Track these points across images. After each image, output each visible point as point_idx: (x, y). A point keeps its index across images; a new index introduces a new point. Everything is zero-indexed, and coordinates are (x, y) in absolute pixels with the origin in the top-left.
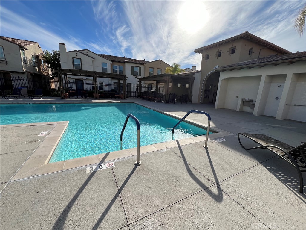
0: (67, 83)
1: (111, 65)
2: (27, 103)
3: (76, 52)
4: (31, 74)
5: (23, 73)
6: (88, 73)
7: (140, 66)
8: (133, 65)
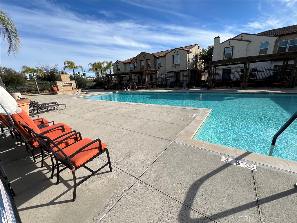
0: (215, 74)
1: (276, 42)
4: (190, 70)
5: (186, 71)
6: (239, 61)
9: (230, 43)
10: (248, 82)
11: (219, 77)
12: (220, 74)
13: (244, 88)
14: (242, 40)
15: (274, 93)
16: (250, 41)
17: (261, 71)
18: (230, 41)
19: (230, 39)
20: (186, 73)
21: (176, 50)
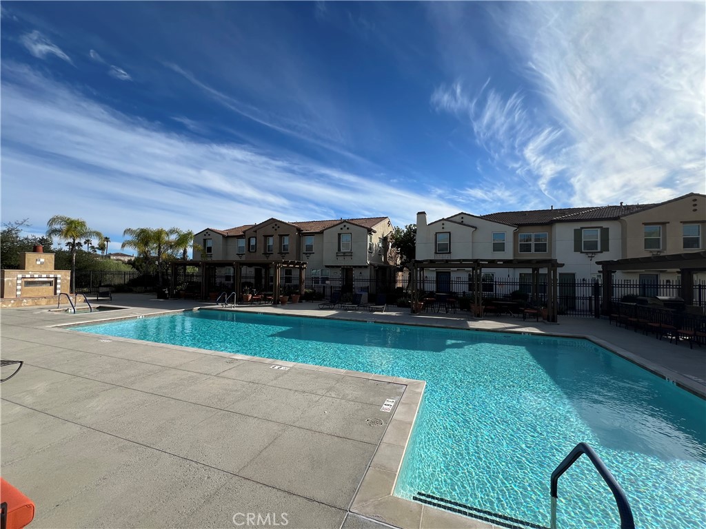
0: (423, 281)
1: (515, 234)
2: (366, 322)
3: (442, 222)
4: (375, 267)
5: (366, 267)
7: (605, 225)
8: (578, 226)
9: (444, 226)
10: (483, 305)
11: (431, 287)
12: (430, 282)
13: (478, 317)
14: (462, 223)
15: (529, 333)
16: (476, 228)
17: (501, 284)
18: (444, 222)
19: (443, 219)
20: (367, 274)
21: (345, 224)
